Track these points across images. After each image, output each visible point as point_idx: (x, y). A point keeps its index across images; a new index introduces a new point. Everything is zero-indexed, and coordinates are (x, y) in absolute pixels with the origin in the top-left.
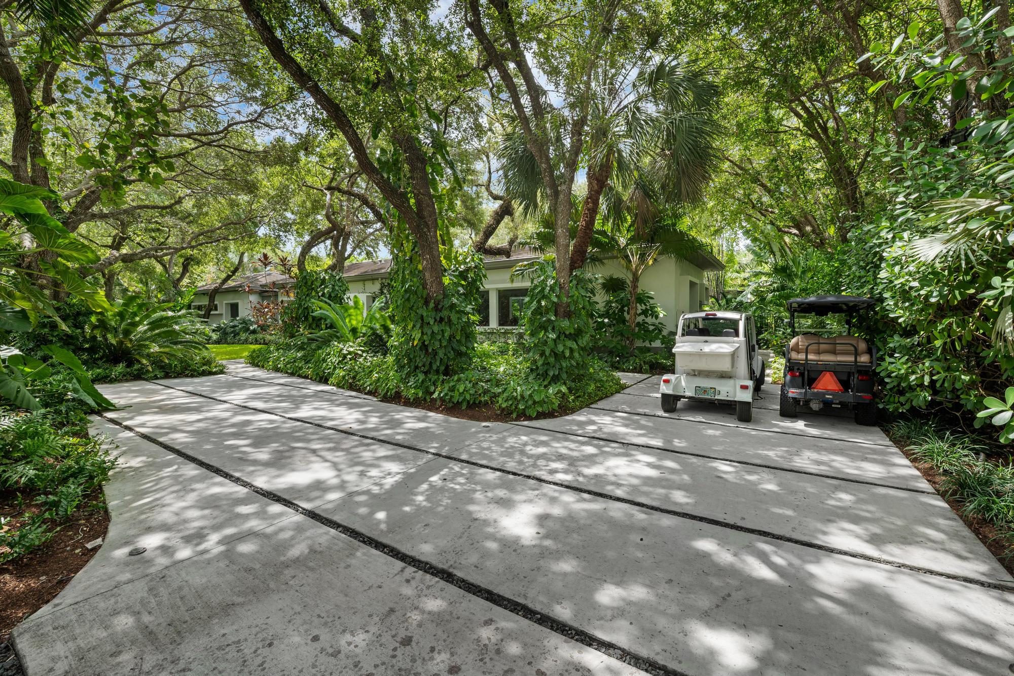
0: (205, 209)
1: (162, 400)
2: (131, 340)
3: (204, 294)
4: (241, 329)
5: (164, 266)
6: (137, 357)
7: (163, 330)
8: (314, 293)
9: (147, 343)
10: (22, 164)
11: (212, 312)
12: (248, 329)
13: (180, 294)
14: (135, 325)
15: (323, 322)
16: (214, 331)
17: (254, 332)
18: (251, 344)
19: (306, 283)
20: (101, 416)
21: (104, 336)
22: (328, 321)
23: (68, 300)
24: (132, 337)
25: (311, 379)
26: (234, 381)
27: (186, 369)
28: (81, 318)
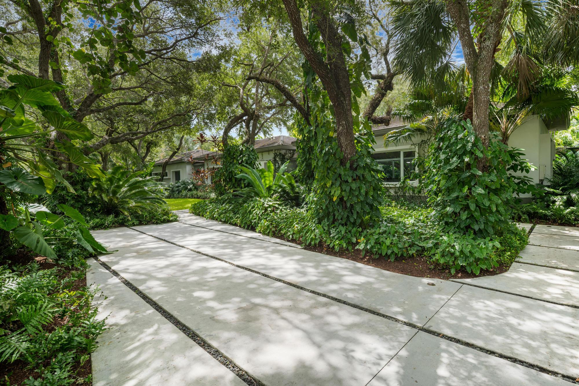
0: (160, 108)
1: (138, 245)
2: (117, 198)
3: (159, 166)
4: (182, 188)
5: (136, 148)
6: (121, 210)
7: (137, 190)
8: (235, 161)
9: (128, 200)
10: (45, 75)
11: (165, 178)
12: (187, 188)
13: (145, 166)
14: (119, 187)
15: (242, 181)
16: (166, 190)
17: (190, 190)
18: (189, 198)
19: (230, 154)
20: (96, 259)
21: (101, 196)
22: (246, 182)
23: (78, 171)
24: (118, 196)
25: (240, 226)
26: (185, 228)
27: (153, 218)
28: (86, 183)
